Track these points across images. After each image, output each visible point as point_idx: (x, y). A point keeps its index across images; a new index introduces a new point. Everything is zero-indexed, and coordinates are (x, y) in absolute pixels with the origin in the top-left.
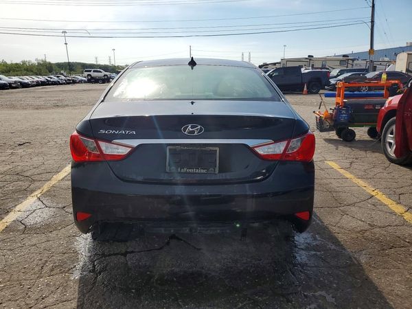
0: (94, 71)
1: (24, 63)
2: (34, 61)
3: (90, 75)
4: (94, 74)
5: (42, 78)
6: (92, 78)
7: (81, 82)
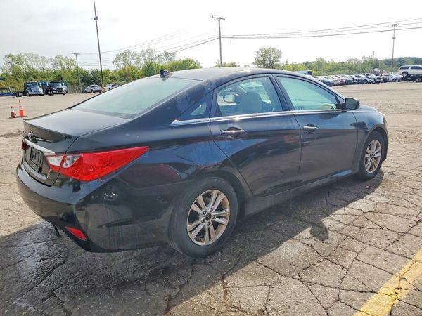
0: (412, 68)
1: (350, 61)
2: (360, 59)
3: (406, 72)
4: (411, 72)
5: (348, 78)
6: (408, 75)
7: (395, 80)
